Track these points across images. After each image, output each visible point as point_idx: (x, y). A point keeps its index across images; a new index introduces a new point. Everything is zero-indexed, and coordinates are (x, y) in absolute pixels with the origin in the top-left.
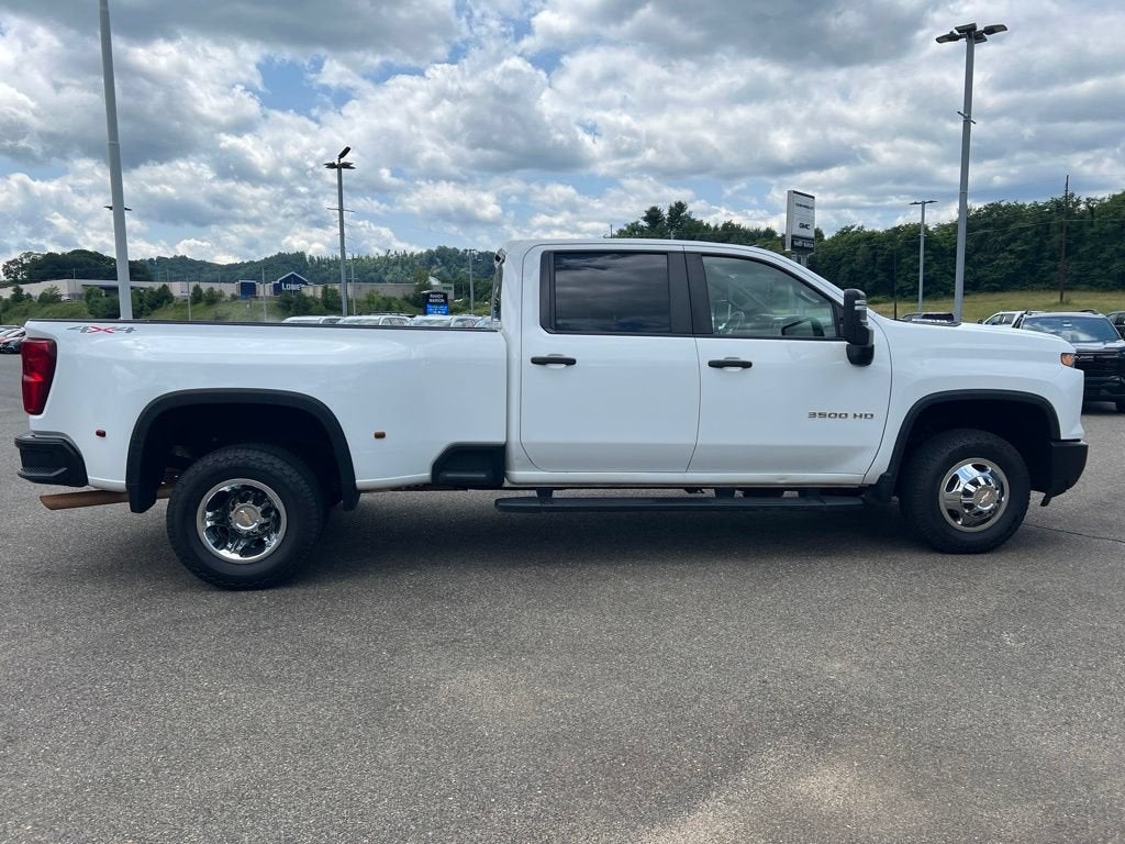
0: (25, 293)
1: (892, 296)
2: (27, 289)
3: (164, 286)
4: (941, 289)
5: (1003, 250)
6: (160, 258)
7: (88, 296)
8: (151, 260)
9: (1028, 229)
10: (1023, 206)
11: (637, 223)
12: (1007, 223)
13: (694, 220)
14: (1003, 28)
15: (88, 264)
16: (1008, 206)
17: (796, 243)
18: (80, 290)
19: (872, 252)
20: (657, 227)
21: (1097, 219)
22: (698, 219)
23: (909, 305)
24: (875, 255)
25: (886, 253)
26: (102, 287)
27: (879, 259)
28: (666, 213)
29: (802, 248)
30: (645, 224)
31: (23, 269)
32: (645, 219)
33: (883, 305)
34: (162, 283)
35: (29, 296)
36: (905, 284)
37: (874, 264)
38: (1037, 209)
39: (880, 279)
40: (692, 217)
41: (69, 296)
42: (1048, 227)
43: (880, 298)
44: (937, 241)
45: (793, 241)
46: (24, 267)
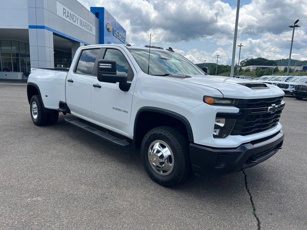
0: (242, 69)
2: (243, 68)
3: (277, 67)
6: (283, 60)
7: (257, 70)
8: (280, 60)
15: (261, 61)
18: (255, 68)
26: (261, 68)
31: (245, 63)
34: (276, 66)
35: (243, 70)
41: (253, 70)
46: (245, 62)
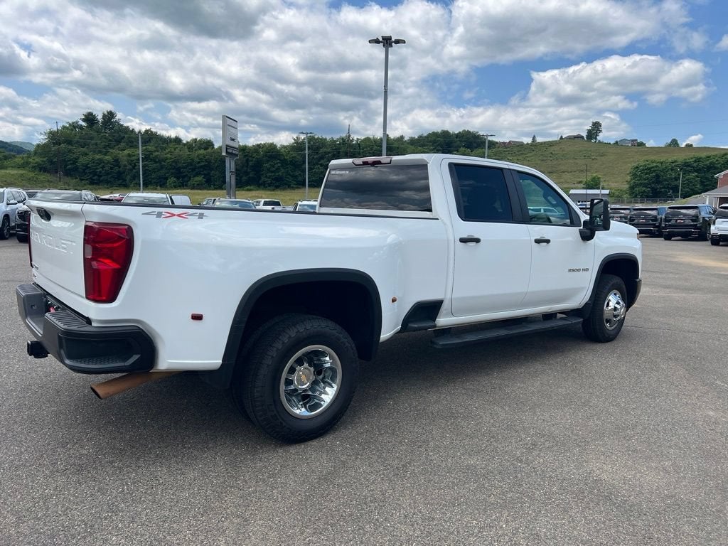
1: (259, 187)
4: (286, 184)
5: (317, 164)
9: (329, 153)
10: (326, 139)
11: (77, 122)
12: (318, 148)
13: (122, 125)
14: (404, 42)
16: (318, 138)
17: (228, 151)
19: (245, 159)
20: (94, 127)
21: (362, 151)
22: (125, 125)
23: (269, 192)
24: (247, 161)
25: (254, 159)
27: (251, 163)
28: (100, 117)
29: (232, 154)
30: (84, 124)
32: (84, 120)
33: (254, 192)
36: (266, 180)
37: (247, 167)
38: (333, 141)
39: (251, 175)
40: (121, 123)
42: (339, 152)
43: (252, 187)
44: (282, 155)
45: (227, 149)
